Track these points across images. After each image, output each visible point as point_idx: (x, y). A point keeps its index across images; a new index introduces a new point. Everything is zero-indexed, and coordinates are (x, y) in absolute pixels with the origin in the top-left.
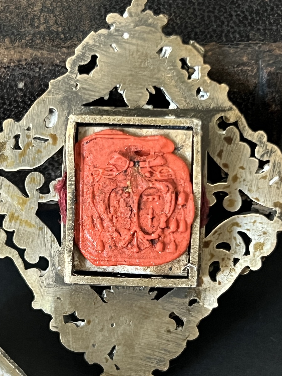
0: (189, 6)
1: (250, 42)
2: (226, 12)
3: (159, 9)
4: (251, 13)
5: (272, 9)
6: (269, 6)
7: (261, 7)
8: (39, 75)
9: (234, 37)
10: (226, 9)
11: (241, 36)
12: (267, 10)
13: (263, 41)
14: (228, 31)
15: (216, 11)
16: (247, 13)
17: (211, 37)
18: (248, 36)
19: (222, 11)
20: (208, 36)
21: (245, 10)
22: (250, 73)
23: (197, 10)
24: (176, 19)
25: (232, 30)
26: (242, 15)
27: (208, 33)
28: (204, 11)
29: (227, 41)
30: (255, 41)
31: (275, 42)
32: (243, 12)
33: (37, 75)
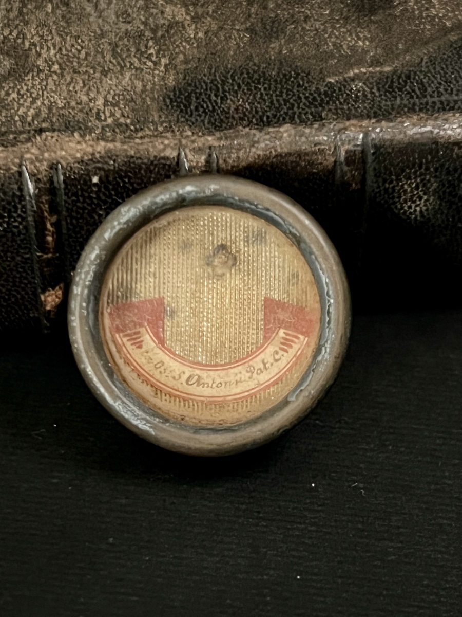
0: (255, 92)
1: (324, 121)
2: (294, 95)
3: (226, 96)
4: (319, 94)
5: (340, 90)
6: (336, 86)
7: (329, 88)
8: (115, 167)
9: (307, 118)
10: (293, 92)
11: (314, 117)
12: (335, 90)
13: (336, 119)
14: (300, 113)
15: (285, 96)
16: (316, 95)
17: (284, 119)
18: (321, 117)
19: (289, 94)
20: (281, 119)
21: (312, 92)
22: (328, 152)
23: (264, 95)
24: (245, 104)
25: (304, 112)
26: (311, 97)
27: (281, 115)
28: (271, 95)
29: (301, 122)
30: (329, 120)
31: (348, 119)
32: (311, 94)
33: (112, 168)
